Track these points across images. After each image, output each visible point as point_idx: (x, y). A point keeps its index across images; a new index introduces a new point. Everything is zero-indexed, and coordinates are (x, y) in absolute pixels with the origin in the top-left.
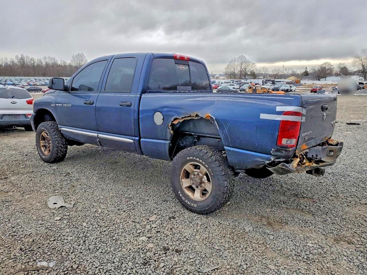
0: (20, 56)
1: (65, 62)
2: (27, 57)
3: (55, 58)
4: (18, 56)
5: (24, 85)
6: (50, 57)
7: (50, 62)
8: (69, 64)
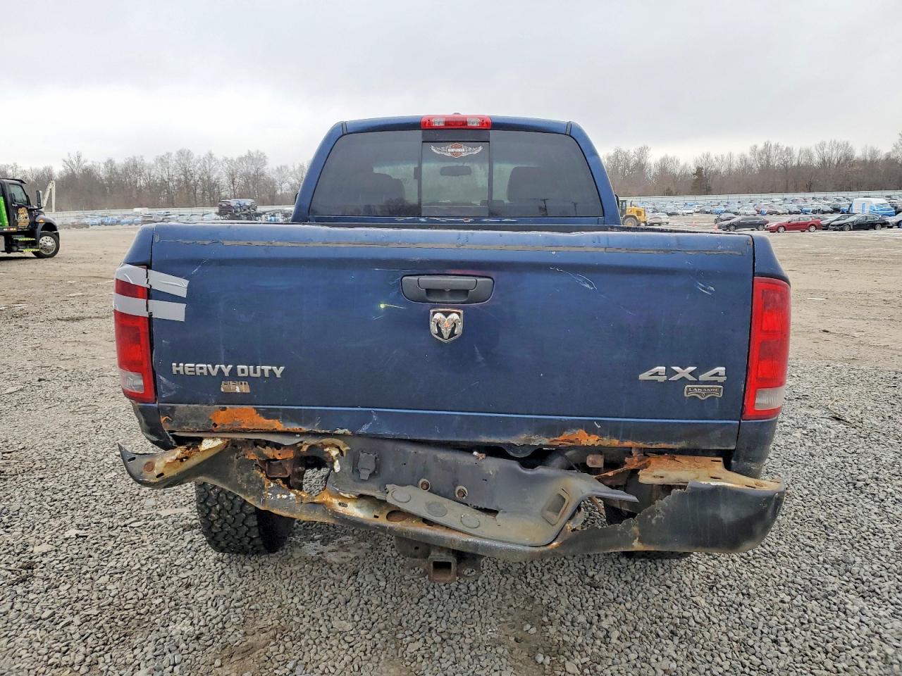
0: (761, 147)
1: (874, 153)
2: (777, 147)
3: (847, 144)
4: (756, 147)
5: (749, 213)
6: (835, 142)
7: (835, 156)
8: (888, 156)
